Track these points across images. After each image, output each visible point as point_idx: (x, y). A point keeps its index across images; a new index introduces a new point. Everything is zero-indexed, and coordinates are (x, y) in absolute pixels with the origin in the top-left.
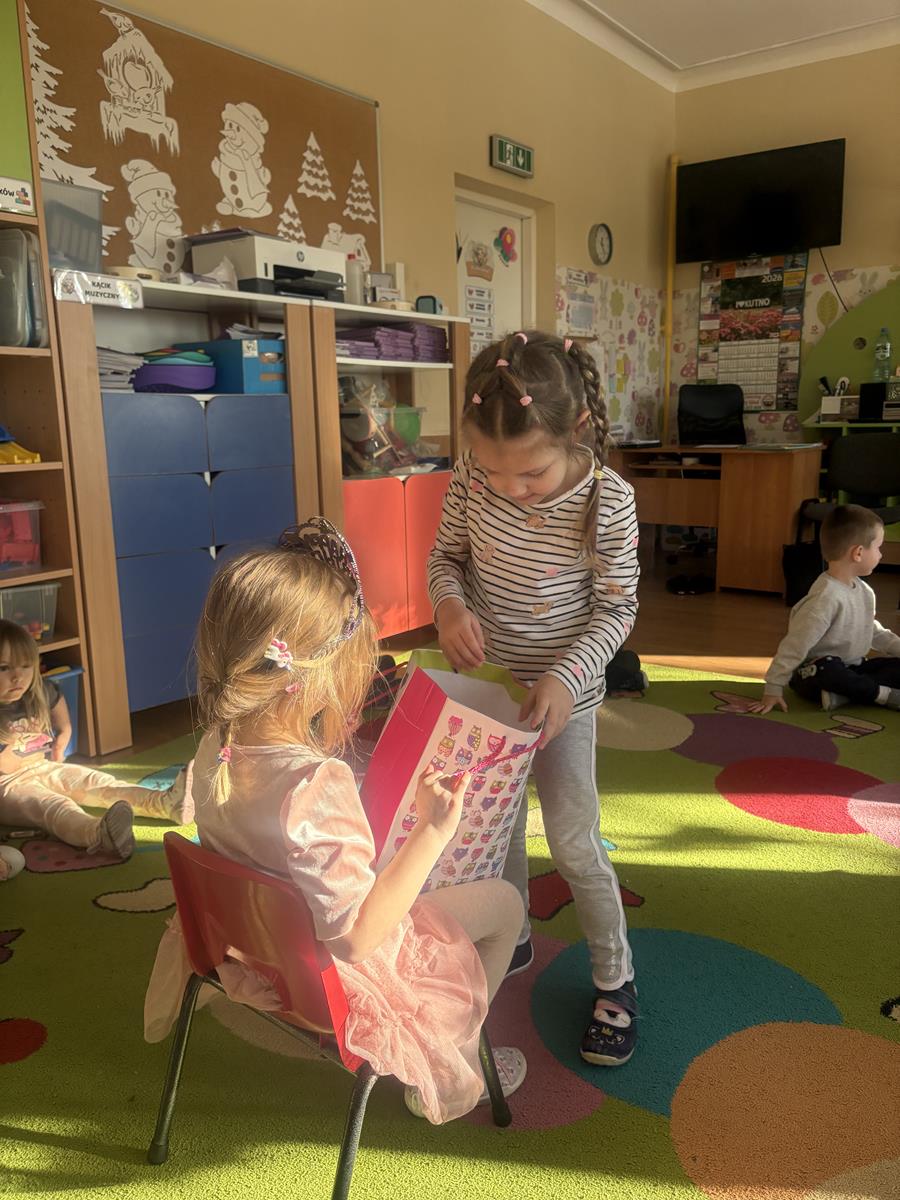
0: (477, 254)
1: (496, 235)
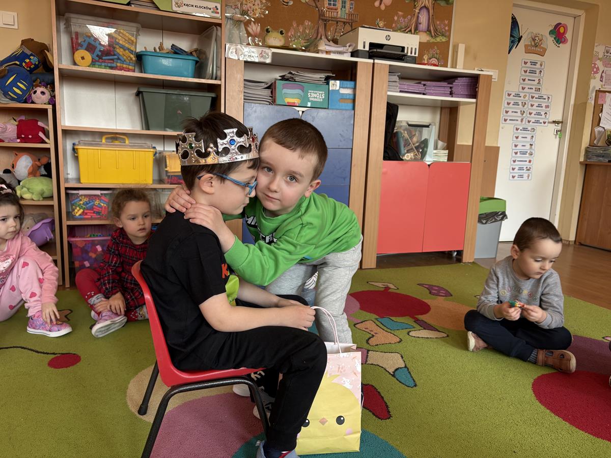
0: (534, 40)
1: (551, 28)
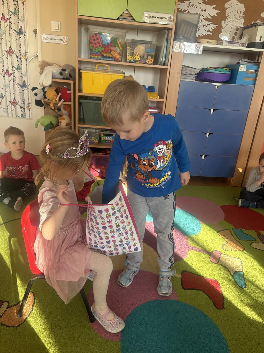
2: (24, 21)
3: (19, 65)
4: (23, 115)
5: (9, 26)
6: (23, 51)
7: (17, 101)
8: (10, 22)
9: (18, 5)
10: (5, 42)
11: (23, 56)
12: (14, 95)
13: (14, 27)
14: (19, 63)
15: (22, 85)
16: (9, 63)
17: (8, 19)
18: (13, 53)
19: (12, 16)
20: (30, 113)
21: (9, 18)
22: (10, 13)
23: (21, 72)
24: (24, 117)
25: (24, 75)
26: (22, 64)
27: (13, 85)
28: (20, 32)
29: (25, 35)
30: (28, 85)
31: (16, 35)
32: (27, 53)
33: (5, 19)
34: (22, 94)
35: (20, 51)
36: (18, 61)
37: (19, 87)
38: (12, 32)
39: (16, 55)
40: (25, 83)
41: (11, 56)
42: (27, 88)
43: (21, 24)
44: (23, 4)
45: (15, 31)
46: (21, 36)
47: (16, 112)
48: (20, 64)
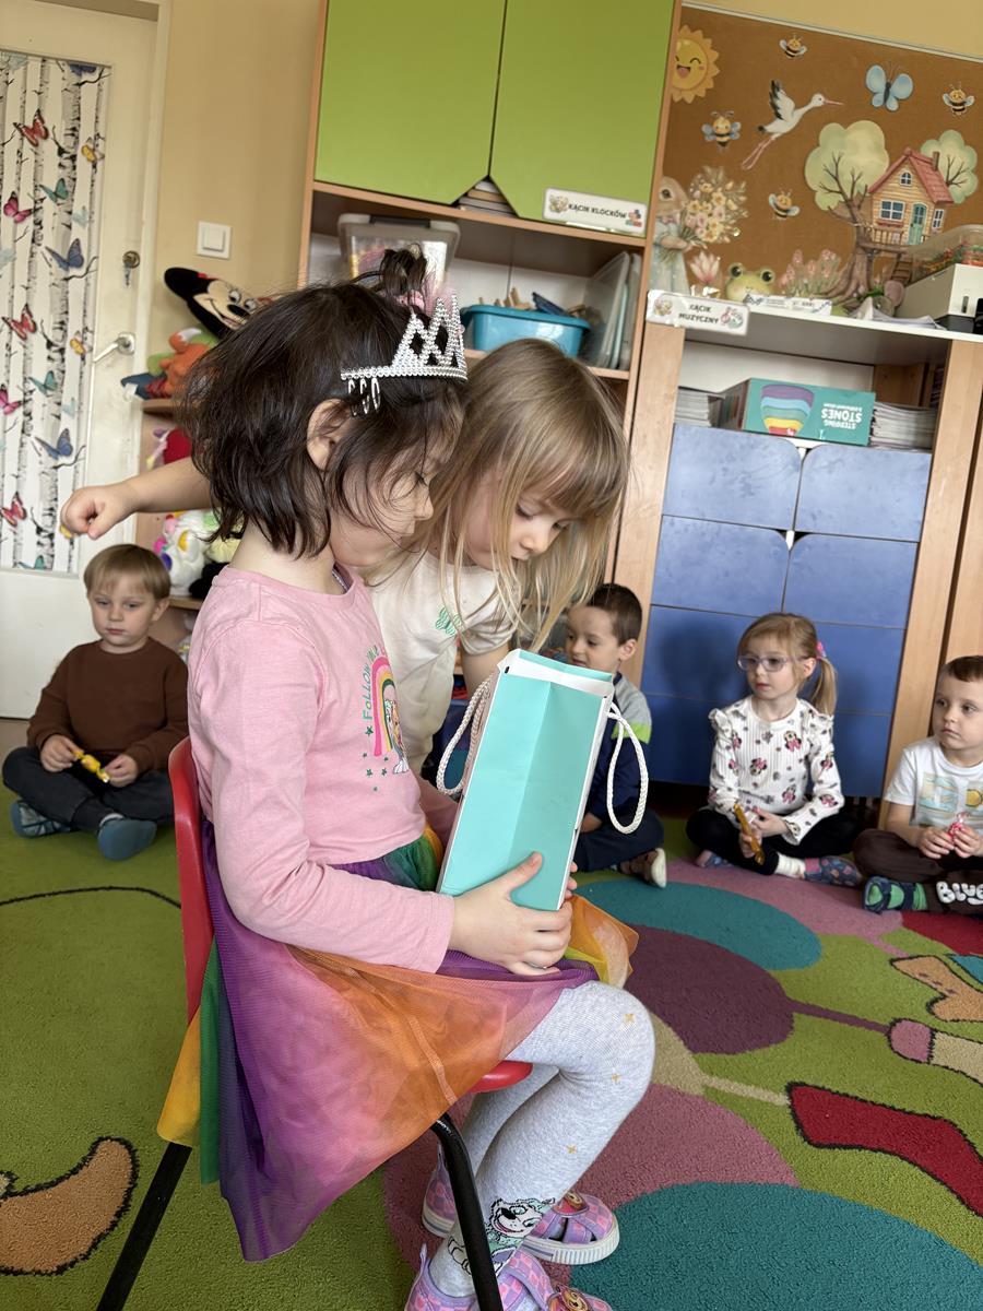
2: (91, 220)
3: (51, 373)
4: (43, 561)
5: (29, 236)
6: (74, 326)
7: (27, 506)
8: (38, 223)
9: (74, 168)
10: (8, 289)
11: (71, 345)
12: (18, 485)
13: (49, 239)
14: (53, 366)
15: (54, 445)
16: (12, 365)
17: (29, 212)
18: (34, 330)
19: (48, 205)
20: (75, 553)
21: (36, 210)
22: (42, 194)
23: (58, 400)
24: (45, 568)
25: (67, 411)
26: (63, 372)
27: (18, 444)
28: (72, 259)
29: (88, 269)
30: (77, 445)
31: (53, 270)
32: (88, 335)
33: (18, 213)
34: (49, 478)
35: (62, 323)
36: (49, 358)
37: (44, 452)
38: (39, 258)
39: (45, 337)
40: (68, 439)
41: (25, 339)
42: (72, 459)
43: (78, 232)
44: (94, 166)
45: (53, 253)
46: (73, 271)
47: (15, 547)
48: (56, 372)
